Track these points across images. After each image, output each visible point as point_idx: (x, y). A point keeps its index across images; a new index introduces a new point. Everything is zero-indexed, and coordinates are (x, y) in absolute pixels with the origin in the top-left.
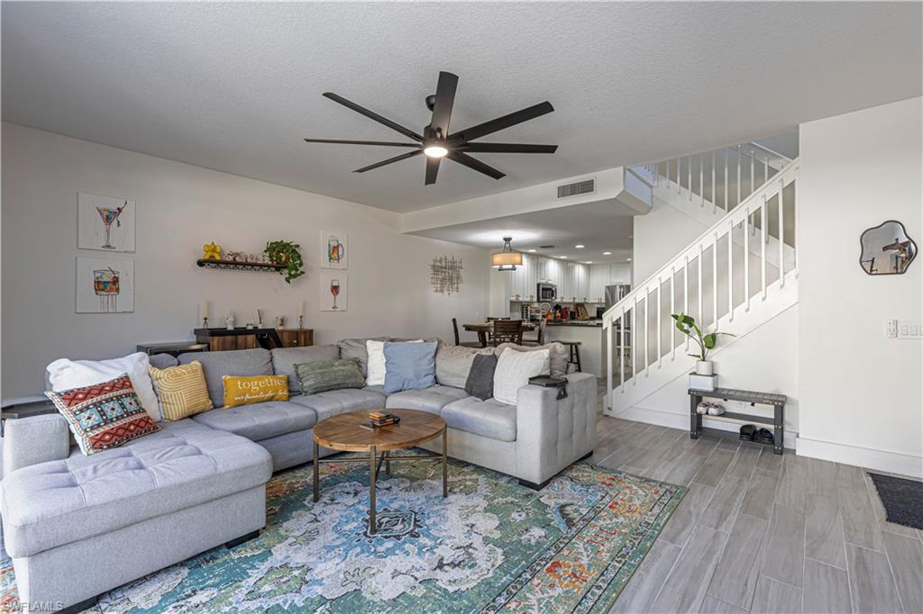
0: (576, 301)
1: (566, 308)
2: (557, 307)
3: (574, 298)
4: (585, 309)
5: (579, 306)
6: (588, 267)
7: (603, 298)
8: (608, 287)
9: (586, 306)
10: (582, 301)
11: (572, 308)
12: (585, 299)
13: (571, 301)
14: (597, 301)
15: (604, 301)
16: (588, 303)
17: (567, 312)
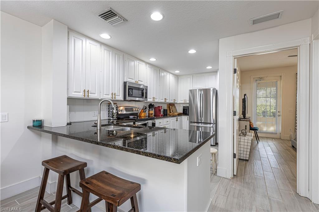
0: (167, 101)
1: (159, 107)
2: (151, 106)
3: (165, 99)
4: (175, 107)
5: (171, 105)
6: (177, 77)
7: (188, 99)
8: (191, 91)
9: (176, 105)
10: (172, 102)
11: (165, 107)
12: (174, 100)
13: (163, 101)
14: (183, 102)
15: (188, 102)
16: (176, 103)
17: (160, 110)
